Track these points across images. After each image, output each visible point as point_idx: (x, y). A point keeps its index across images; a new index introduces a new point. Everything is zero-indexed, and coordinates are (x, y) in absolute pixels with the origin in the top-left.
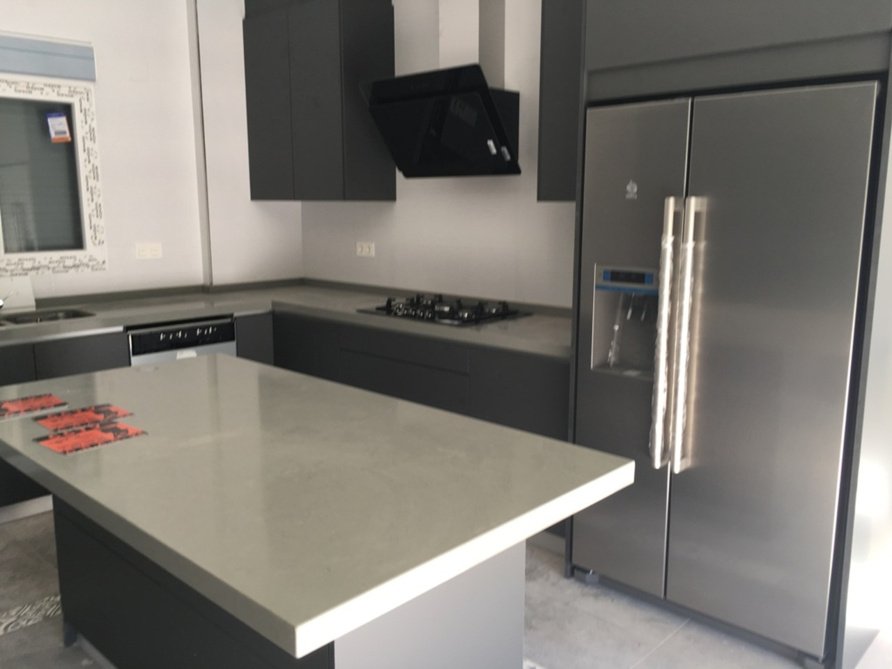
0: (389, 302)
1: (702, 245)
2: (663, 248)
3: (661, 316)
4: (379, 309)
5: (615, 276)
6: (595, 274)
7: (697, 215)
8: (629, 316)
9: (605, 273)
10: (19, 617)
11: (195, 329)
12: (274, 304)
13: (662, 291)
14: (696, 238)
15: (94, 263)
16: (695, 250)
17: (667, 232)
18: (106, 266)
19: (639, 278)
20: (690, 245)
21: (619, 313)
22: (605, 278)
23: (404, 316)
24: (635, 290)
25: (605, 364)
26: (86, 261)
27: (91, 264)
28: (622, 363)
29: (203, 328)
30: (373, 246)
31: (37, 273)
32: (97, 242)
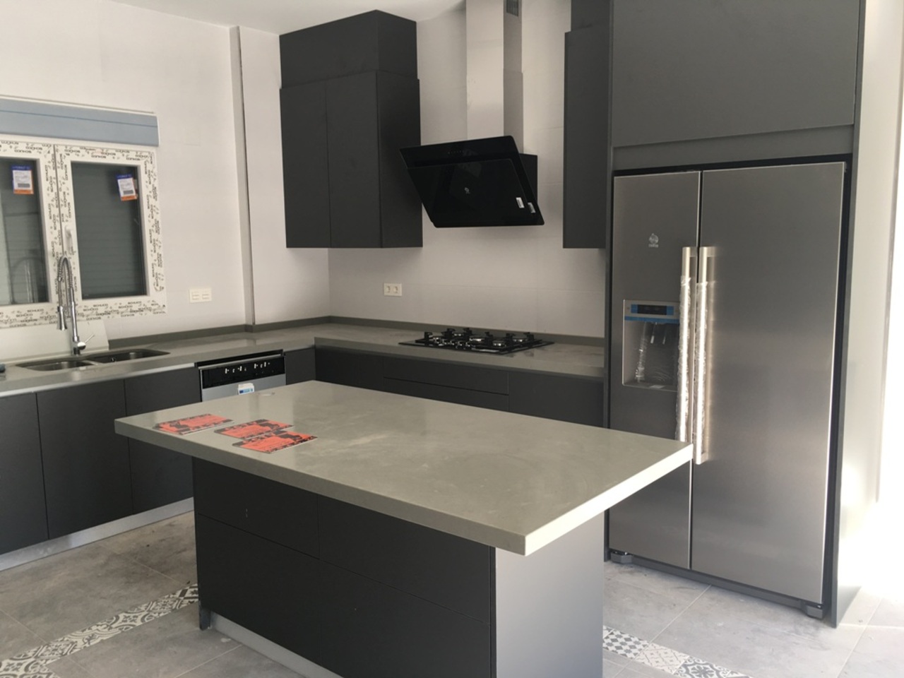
0: (427, 335)
1: (713, 283)
2: (682, 285)
3: (682, 340)
4: (417, 341)
5: (641, 309)
6: (625, 307)
7: (709, 259)
8: (652, 341)
9: (633, 306)
10: (149, 611)
11: (252, 363)
12: (316, 339)
13: (683, 319)
14: (708, 279)
15: (156, 307)
16: (708, 287)
17: (685, 275)
18: (165, 310)
19: (662, 310)
20: (704, 284)
21: (643, 339)
22: (633, 312)
23: (445, 347)
24: (658, 320)
25: (633, 381)
26: (149, 305)
27: (153, 307)
28: (648, 379)
29: (259, 363)
30: (400, 286)
31: (109, 317)
32: (158, 288)
